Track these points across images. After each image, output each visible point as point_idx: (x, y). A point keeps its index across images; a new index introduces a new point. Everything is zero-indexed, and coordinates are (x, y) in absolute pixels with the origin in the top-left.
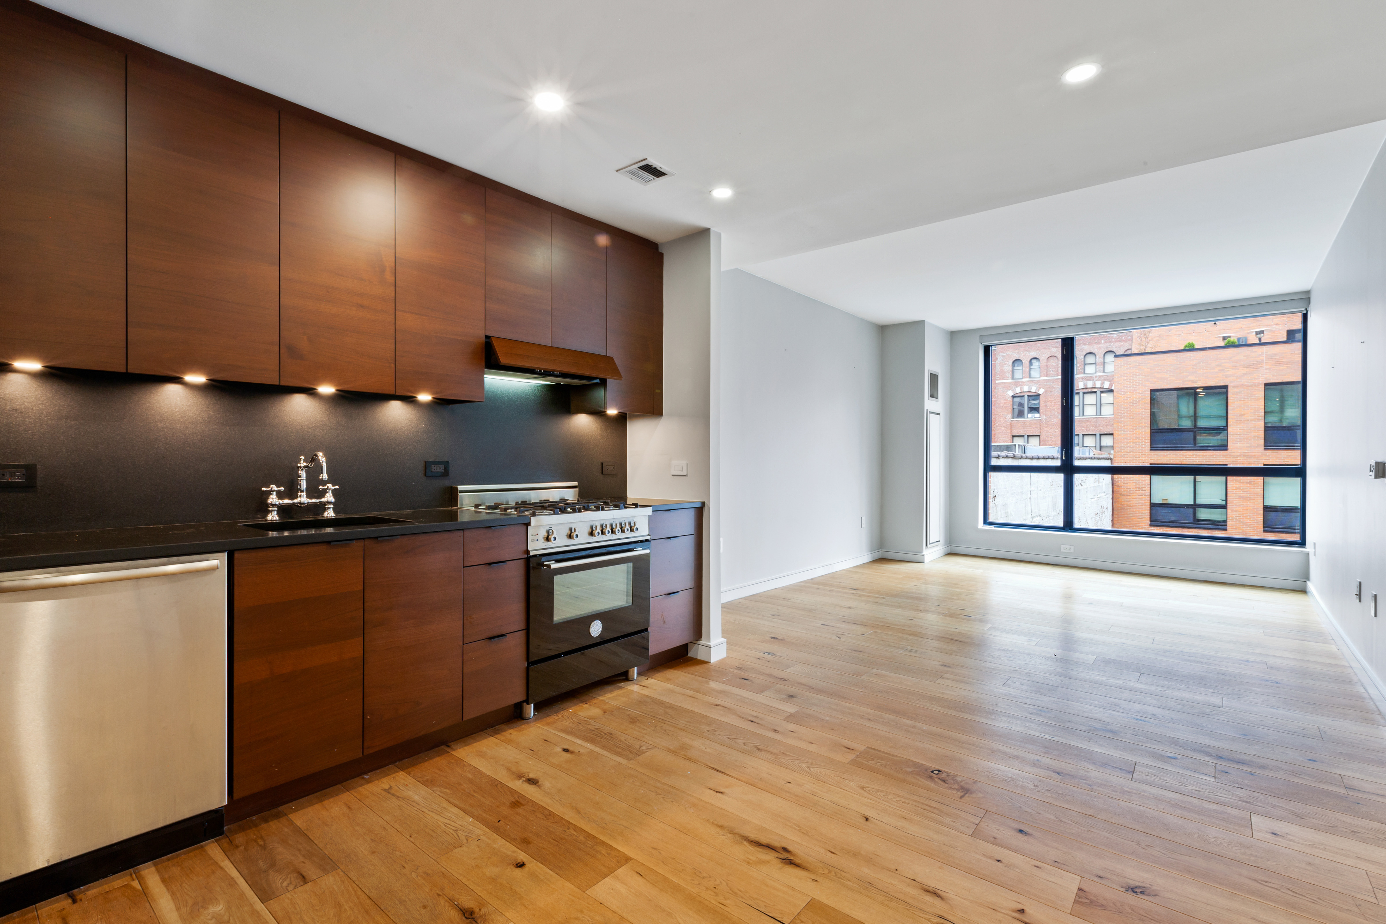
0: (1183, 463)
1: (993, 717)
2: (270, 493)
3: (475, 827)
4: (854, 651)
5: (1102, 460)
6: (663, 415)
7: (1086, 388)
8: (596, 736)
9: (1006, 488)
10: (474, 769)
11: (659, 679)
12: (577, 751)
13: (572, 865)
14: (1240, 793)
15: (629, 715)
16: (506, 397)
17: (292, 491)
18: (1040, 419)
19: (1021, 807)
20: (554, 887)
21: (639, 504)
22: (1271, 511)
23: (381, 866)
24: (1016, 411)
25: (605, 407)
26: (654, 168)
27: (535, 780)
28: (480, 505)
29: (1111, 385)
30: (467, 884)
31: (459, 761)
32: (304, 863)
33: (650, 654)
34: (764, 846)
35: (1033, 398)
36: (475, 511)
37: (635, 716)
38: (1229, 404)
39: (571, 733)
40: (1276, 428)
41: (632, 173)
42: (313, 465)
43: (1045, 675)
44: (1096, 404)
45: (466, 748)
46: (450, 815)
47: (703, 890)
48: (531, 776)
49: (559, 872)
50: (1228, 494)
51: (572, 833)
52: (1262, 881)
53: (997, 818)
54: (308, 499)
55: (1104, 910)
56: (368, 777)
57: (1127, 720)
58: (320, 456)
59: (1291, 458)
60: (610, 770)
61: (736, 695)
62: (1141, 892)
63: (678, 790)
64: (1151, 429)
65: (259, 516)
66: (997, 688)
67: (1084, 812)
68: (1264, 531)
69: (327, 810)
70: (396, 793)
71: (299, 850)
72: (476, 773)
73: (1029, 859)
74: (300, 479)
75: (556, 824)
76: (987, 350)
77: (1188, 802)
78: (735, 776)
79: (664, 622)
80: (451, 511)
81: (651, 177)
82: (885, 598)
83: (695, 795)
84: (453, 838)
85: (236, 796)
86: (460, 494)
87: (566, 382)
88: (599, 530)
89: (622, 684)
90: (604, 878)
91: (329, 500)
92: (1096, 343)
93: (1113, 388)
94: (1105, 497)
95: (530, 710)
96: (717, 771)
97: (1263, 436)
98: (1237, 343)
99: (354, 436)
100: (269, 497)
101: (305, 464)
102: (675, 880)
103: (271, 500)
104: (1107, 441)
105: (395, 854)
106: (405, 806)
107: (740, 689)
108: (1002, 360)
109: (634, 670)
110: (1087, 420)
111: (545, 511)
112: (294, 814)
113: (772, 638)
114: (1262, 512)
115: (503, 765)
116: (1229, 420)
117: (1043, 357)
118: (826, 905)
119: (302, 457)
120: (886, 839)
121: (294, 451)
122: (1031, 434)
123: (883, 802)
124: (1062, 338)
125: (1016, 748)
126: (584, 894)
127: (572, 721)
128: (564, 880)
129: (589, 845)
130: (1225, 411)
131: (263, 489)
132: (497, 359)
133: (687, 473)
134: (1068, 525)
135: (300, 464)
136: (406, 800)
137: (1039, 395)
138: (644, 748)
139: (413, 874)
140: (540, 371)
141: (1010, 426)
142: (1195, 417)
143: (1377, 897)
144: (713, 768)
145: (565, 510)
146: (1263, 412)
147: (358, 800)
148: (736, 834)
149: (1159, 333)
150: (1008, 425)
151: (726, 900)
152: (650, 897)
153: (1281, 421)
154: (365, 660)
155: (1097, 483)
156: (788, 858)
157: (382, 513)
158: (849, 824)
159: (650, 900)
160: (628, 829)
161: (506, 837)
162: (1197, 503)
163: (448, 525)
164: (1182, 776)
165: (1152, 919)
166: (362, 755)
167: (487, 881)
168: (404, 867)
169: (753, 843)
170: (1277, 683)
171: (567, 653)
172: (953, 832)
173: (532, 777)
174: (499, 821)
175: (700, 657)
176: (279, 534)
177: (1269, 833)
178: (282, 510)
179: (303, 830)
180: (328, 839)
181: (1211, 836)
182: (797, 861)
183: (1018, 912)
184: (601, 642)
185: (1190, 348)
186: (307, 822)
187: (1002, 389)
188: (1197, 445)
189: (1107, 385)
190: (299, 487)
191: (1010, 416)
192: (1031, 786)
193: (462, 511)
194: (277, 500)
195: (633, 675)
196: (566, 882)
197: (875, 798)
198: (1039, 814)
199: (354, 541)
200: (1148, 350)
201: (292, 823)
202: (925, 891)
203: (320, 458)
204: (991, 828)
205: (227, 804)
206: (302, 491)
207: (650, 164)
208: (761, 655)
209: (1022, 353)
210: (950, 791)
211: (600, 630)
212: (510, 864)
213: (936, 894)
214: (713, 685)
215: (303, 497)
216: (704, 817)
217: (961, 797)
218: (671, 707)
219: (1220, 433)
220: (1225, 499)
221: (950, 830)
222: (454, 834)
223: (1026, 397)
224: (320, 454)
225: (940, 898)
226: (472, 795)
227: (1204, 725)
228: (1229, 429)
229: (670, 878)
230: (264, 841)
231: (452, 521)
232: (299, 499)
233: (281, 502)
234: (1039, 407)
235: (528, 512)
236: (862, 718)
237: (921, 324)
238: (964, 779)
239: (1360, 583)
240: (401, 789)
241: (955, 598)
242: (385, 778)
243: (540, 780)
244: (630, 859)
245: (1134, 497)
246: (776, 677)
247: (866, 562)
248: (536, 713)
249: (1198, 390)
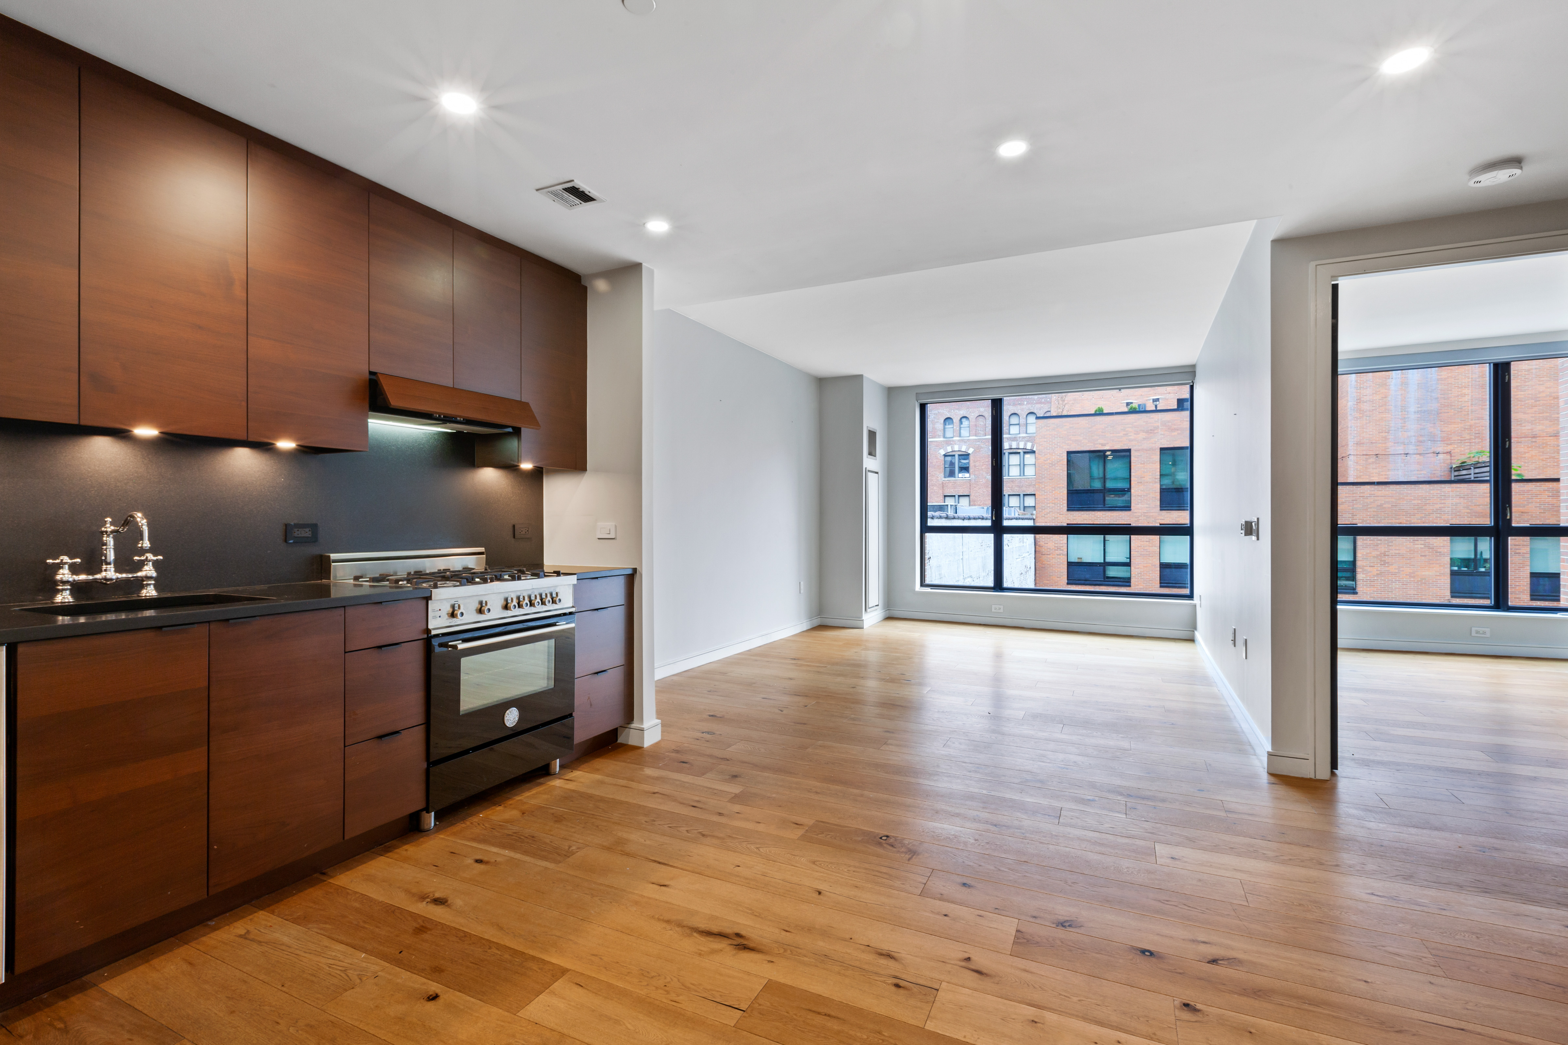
0: (1095, 523)
1: (935, 778)
2: (59, 566)
3: (368, 963)
4: (798, 723)
5: (1026, 520)
6: (587, 470)
7: (1011, 449)
8: (513, 841)
9: (940, 550)
10: (361, 897)
11: (586, 770)
12: (493, 860)
13: (498, 987)
14: (1146, 825)
15: (553, 814)
16: (393, 446)
17: (93, 562)
18: (970, 478)
19: (964, 862)
20: (477, 1015)
21: (561, 572)
22: (1167, 568)
23: (245, 1027)
24: (948, 470)
25: (519, 461)
26: (581, 192)
27: (442, 899)
28: (361, 577)
29: (1033, 446)
30: (365, 1029)
31: (342, 890)
32: (131, 1040)
33: (575, 743)
34: (715, 934)
35: (963, 457)
36: (354, 584)
37: (560, 814)
38: (1132, 467)
39: (484, 841)
40: (1170, 490)
41: (555, 194)
42: (126, 530)
43: (981, 733)
44: (1020, 465)
45: (347, 873)
46: (334, 954)
47: (653, 990)
48: (437, 895)
49: (482, 997)
50: (1132, 552)
51: (494, 953)
52: (1164, 900)
53: (943, 875)
54: (117, 574)
55: (1039, 946)
56: (214, 923)
57: (1053, 769)
58: (138, 517)
59: (1179, 517)
60: (535, 877)
61: (675, 780)
62: (1069, 926)
63: (616, 889)
64: (1068, 490)
65: (40, 597)
66: (938, 750)
67: (1019, 859)
68: (1161, 587)
69: (158, 970)
70: (256, 938)
71: (122, 1026)
72: (364, 901)
73: (974, 910)
74: (105, 547)
75: (474, 945)
76: (923, 407)
77: (1105, 839)
78: (680, 866)
79: (591, 705)
80: (321, 585)
81: (577, 201)
82: (826, 667)
83: (636, 892)
84: (341, 980)
85: (19, 969)
86: (333, 564)
87: (470, 430)
88: (515, 602)
89: (542, 780)
90: (538, 996)
91: (149, 575)
92: (1019, 404)
93: (1034, 449)
94: (1028, 556)
95: (431, 819)
96: (660, 863)
97: (1159, 497)
98: (1138, 410)
99: (184, 492)
100: (57, 571)
101: (112, 528)
102: (620, 984)
103: (61, 576)
104: (1030, 502)
105: (263, 1009)
106: (272, 951)
107: (679, 774)
108: (934, 418)
109: (556, 763)
110: (1012, 480)
111: (448, 582)
112: (108, 982)
113: (710, 716)
114: (1159, 569)
115: (399, 888)
116: (1132, 482)
117: (972, 416)
118: (784, 985)
119: (109, 519)
120: (839, 910)
121: (95, 511)
122: (962, 494)
123: (835, 874)
124: (992, 400)
125: (958, 806)
126: (516, 1017)
127: (484, 827)
128: (489, 1006)
129: (516, 963)
130: (1129, 474)
131: (48, 561)
132: (385, 400)
133: (616, 536)
134: (998, 585)
135: (106, 528)
136: (270, 944)
137: (968, 455)
138: (574, 848)
139: (291, 1029)
140: (440, 416)
141: (941, 485)
142: (1104, 479)
143: (1248, 901)
144: (655, 861)
145: (472, 580)
146: (1159, 474)
147: (202, 953)
148: (685, 927)
149: (1074, 397)
150: (940, 484)
151: (678, 996)
152: (593, 1008)
153: (1173, 483)
154: (210, 776)
155: (1022, 543)
156: (742, 944)
157: (226, 589)
158: (802, 900)
159: (593, 1011)
160: (562, 939)
161: (411, 968)
162: (1106, 561)
163: (323, 602)
164: (1100, 816)
165: (1079, 949)
166: (206, 896)
167: (391, 1022)
168: (278, 1023)
169: (704, 933)
170: (1173, 724)
171: (475, 749)
172: (903, 894)
173: (438, 897)
174: (400, 952)
175: (632, 741)
176: (73, 620)
177: (1169, 858)
178: (77, 588)
179: (124, 1000)
180: (163, 1006)
181: (1124, 867)
182: (751, 945)
183: (965, 961)
184: (516, 733)
185: (1100, 413)
186: (129, 989)
187: (934, 448)
188: (1106, 506)
189: (1029, 446)
190: (103, 558)
191: (942, 475)
192: (972, 841)
193: (335, 585)
194: (70, 576)
195: (556, 768)
196: (492, 1007)
197: (827, 871)
198: (980, 866)
199: (196, 625)
200: (1065, 413)
201: (105, 994)
202: (879, 955)
203: (139, 520)
204: (938, 885)
205: (4, 981)
206: (109, 564)
207: (577, 187)
208: (700, 735)
209: (952, 411)
210: (898, 854)
211: (517, 719)
212: (420, 998)
213: (889, 956)
214: (648, 771)
215: (110, 570)
216: (649, 914)
217: (909, 860)
218: (602, 800)
219: (1125, 494)
220: (1129, 557)
221: (900, 893)
222: (343, 975)
223: (957, 457)
224: (139, 516)
225: (893, 960)
226: (361, 927)
227: (1116, 768)
228: (1132, 491)
229: (615, 984)
230: (65, 1023)
231: (321, 598)
232: (104, 574)
233: (76, 578)
234: (969, 467)
235: (427, 583)
236: (809, 791)
237: (860, 377)
238: (911, 841)
239: (1235, 629)
240: (263, 933)
241: (895, 663)
242: (238, 922)
243: (449, 899)
244: (567, 970)
245: (1054, 556)
246: (718, 758)
247: (805, 629)
248: (437, 823)
249: (1108, 453)
